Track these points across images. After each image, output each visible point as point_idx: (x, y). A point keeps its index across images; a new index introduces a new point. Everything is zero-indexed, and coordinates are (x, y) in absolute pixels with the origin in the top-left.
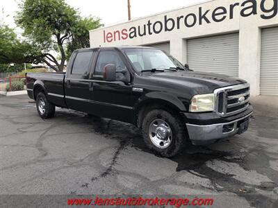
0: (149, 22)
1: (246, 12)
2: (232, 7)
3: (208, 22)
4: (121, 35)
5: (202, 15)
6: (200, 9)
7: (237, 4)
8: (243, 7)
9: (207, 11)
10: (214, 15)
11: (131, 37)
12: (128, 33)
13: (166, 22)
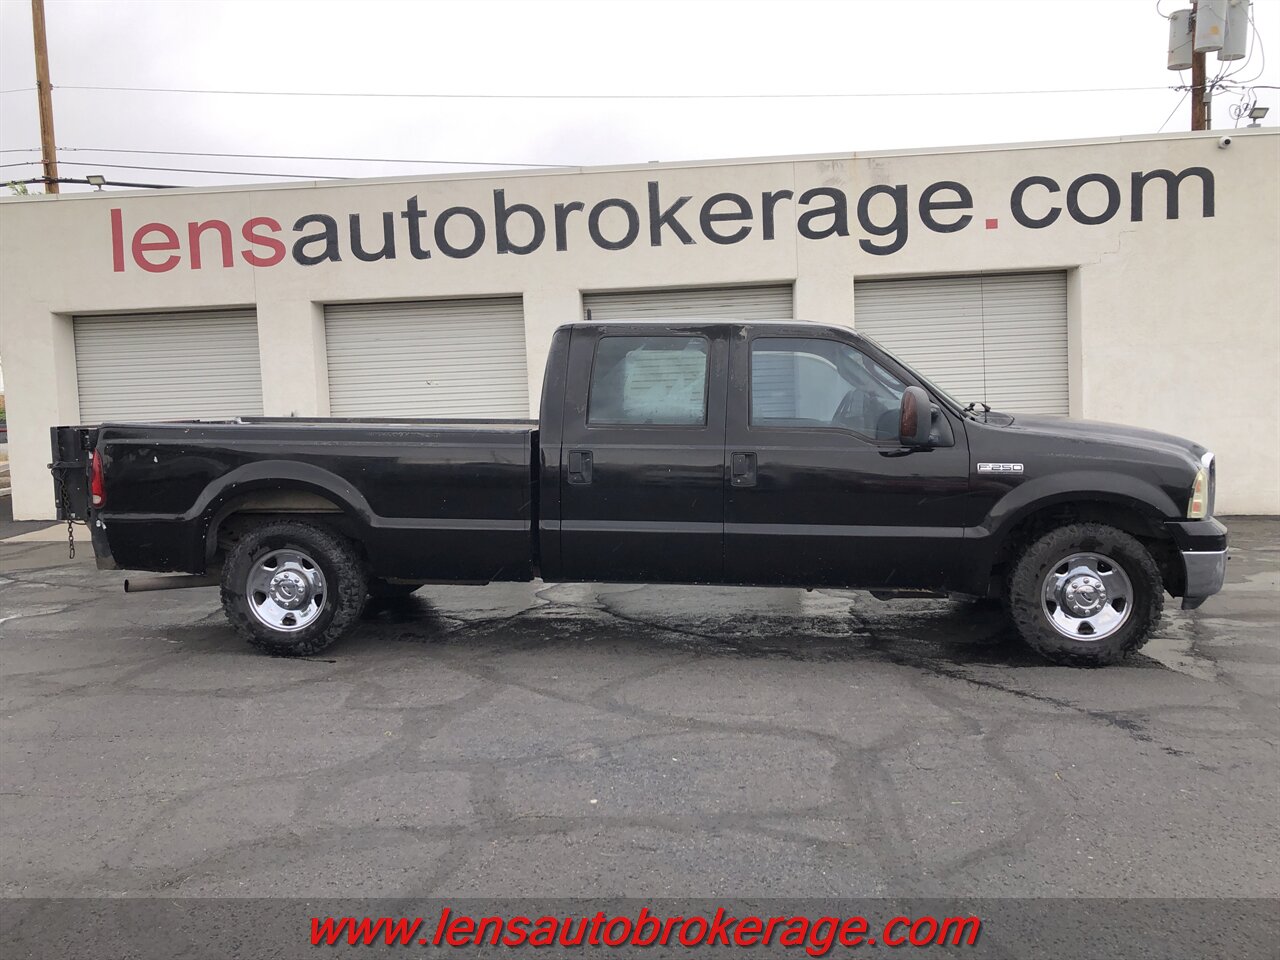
0: (412, 203)
1: (816, 225)
2: (769, 201)
3: (686, 238)
4: (239, 244)
5: (662, 212)
6: (653, 188)
7: (787, 194)
8: (806, 208)
9: (681, 202)
10: (706, 219)
11: (303, 260)
12: (289, 238)
13: (502, 215)
